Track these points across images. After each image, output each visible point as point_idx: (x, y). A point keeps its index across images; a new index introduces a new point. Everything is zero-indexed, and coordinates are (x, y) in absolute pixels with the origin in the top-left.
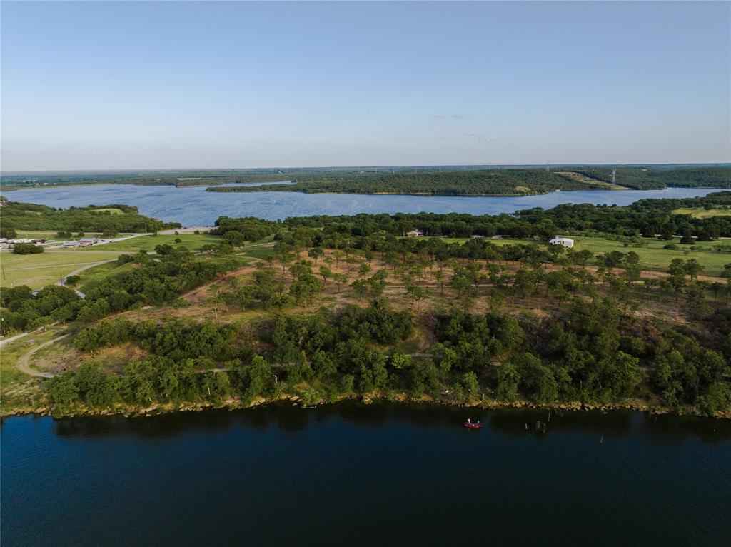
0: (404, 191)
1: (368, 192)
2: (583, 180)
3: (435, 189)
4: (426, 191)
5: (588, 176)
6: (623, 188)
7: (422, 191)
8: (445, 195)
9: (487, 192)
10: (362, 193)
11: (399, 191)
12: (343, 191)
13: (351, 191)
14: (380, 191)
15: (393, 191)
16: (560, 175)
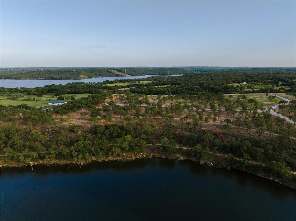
0: (33, 78)
1: (15, 79)
2: (116, 73)
3: (47, 77)
4: (42, 78)
5: (118, 71)
6: (129, 75)
7: (40, 78)
8: (48, 79)
9: (67, 78)
10: (12, 79)
11: (31, 78)
12: (4, 78)
13: (8, 78)
14: (21, 78)
15: (27, 78)
16: (107, 71)
